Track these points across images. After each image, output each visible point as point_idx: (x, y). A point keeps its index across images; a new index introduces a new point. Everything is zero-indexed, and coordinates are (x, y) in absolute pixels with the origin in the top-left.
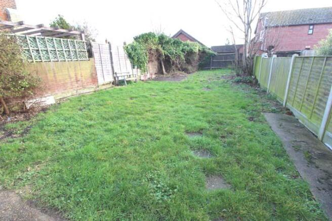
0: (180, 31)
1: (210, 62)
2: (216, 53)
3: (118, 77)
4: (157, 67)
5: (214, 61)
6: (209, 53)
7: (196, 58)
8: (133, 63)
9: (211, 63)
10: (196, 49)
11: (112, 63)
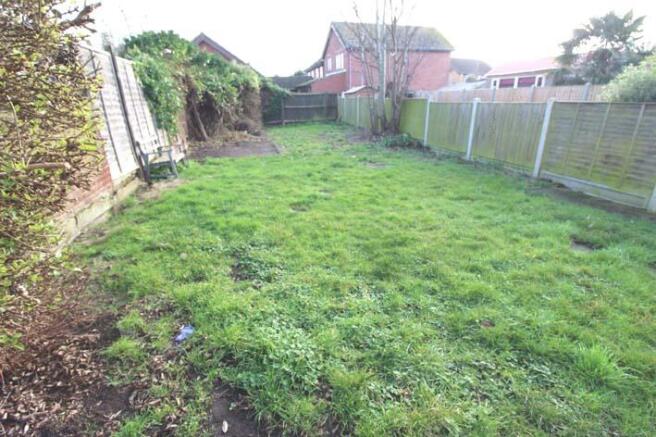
0: (199, 37)
1: (280, 110)
2: (287, 91)
3: (146, 157)
4: (185, 122)
5: (287, 107)
6: (277, 91)
7: (257, 101)
8: (157, 114)
9: (283, 111)
10: (256, 84)
11: (126, 114)
